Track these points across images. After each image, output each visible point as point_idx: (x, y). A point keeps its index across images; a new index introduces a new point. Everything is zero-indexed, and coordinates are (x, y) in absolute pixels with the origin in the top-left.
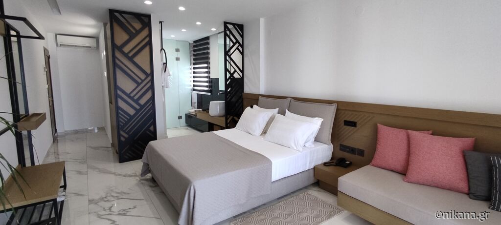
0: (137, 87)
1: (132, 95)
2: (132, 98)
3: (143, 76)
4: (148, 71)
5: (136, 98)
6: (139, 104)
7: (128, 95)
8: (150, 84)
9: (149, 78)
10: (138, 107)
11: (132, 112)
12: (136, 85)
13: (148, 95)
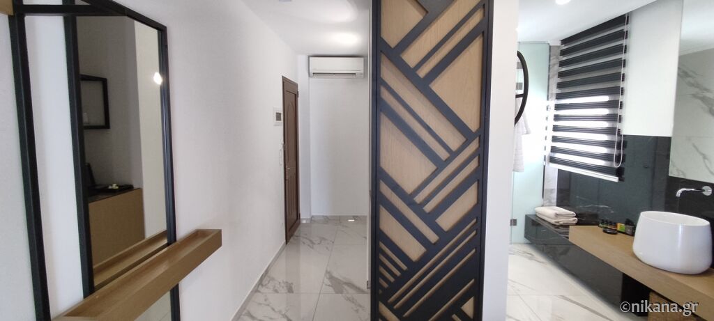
0: (434, 175)
1: (419, 199)
2: (418, 209)
3: (454, 140)
4: (473, 124)
5: (428, 208)
6: (436, 229)
7: (408, 199)
8: (473, 165)
9: (474, 146)
10: (433, 237)
11: (414, 250)
12: (432, 167)
13: (467, 201)
